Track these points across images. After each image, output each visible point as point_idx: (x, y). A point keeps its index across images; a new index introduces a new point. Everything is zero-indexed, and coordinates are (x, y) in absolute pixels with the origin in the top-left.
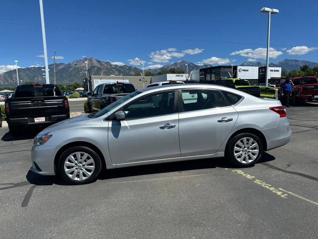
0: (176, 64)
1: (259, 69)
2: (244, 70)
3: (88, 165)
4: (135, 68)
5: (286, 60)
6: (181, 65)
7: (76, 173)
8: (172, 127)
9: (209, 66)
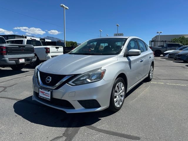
8: (143, 61)
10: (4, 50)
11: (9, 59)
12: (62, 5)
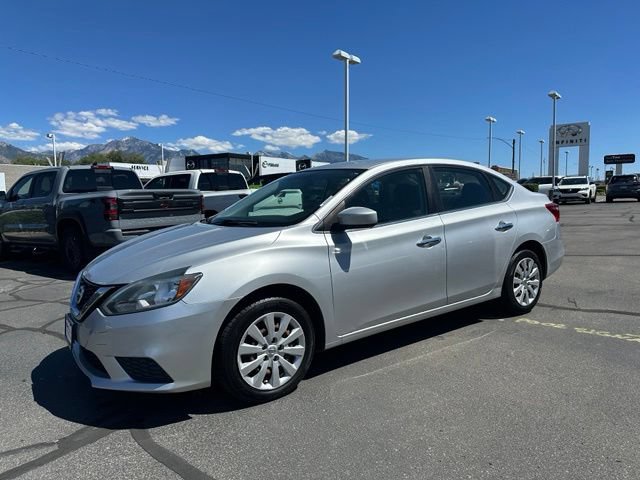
0: (117, 144)
1: (297, 164)
2: (272, 165)
3: (289, 345)
4: (9, 147)
5: (326, 151)
6: (130, 148)
7: (264, 370)
8: (437, 241)
9: (192, 154)
10: (112, 208)
11: (123, 231)
12: (337, 52)
